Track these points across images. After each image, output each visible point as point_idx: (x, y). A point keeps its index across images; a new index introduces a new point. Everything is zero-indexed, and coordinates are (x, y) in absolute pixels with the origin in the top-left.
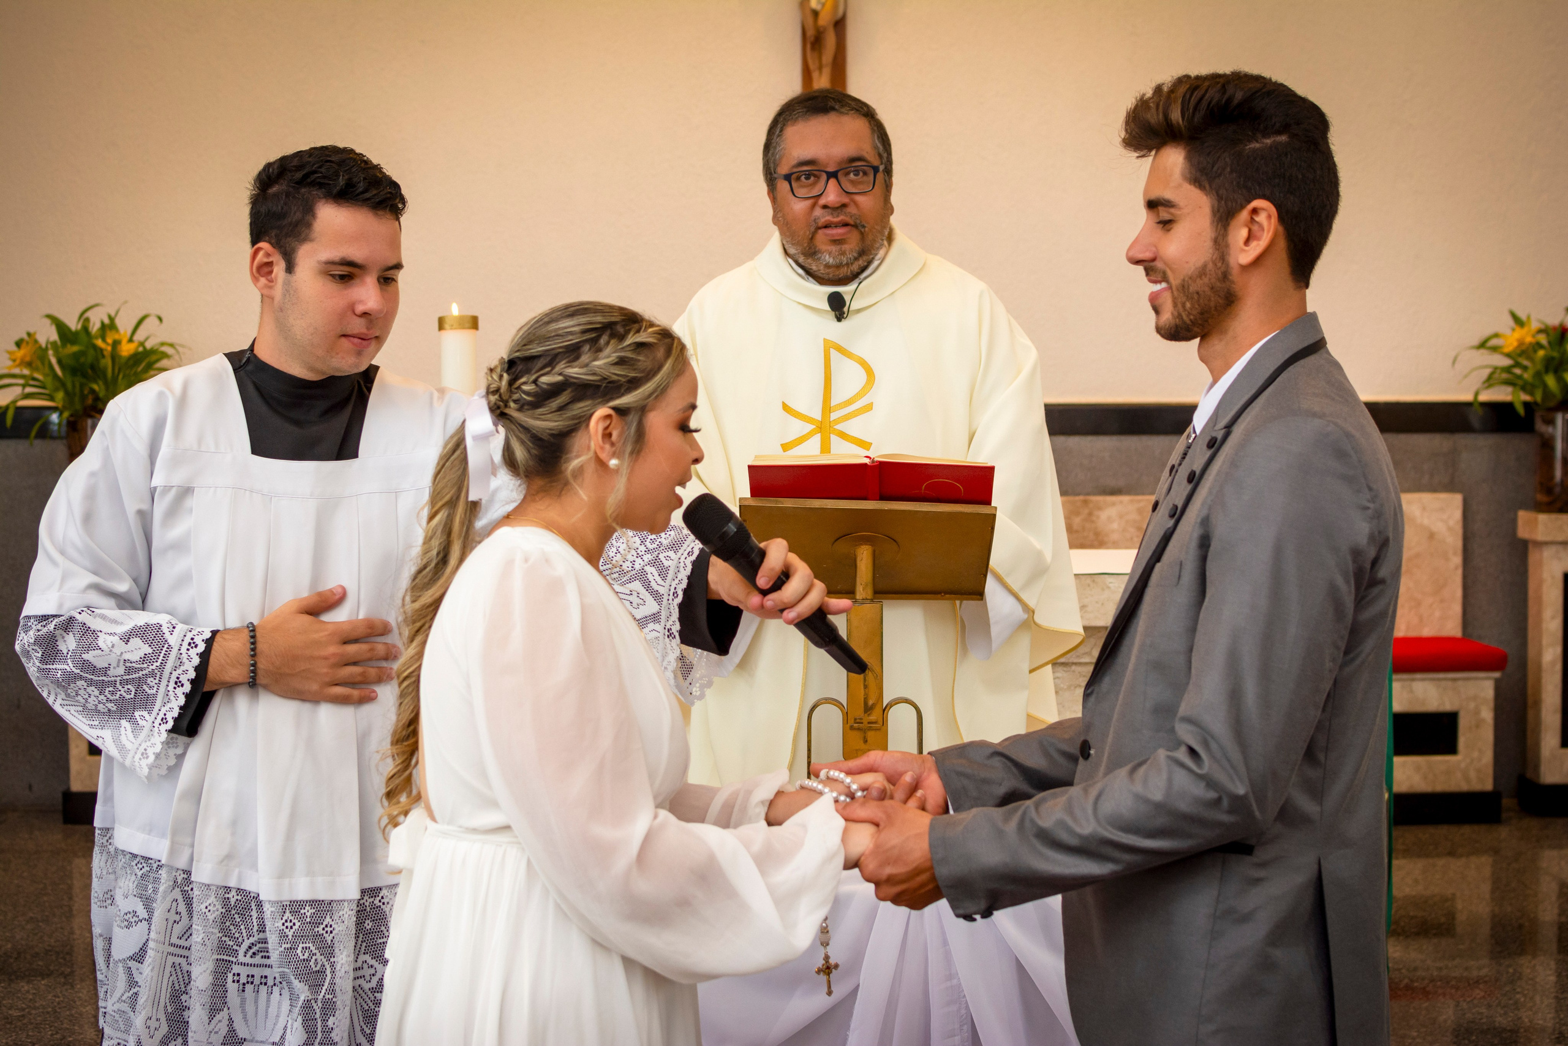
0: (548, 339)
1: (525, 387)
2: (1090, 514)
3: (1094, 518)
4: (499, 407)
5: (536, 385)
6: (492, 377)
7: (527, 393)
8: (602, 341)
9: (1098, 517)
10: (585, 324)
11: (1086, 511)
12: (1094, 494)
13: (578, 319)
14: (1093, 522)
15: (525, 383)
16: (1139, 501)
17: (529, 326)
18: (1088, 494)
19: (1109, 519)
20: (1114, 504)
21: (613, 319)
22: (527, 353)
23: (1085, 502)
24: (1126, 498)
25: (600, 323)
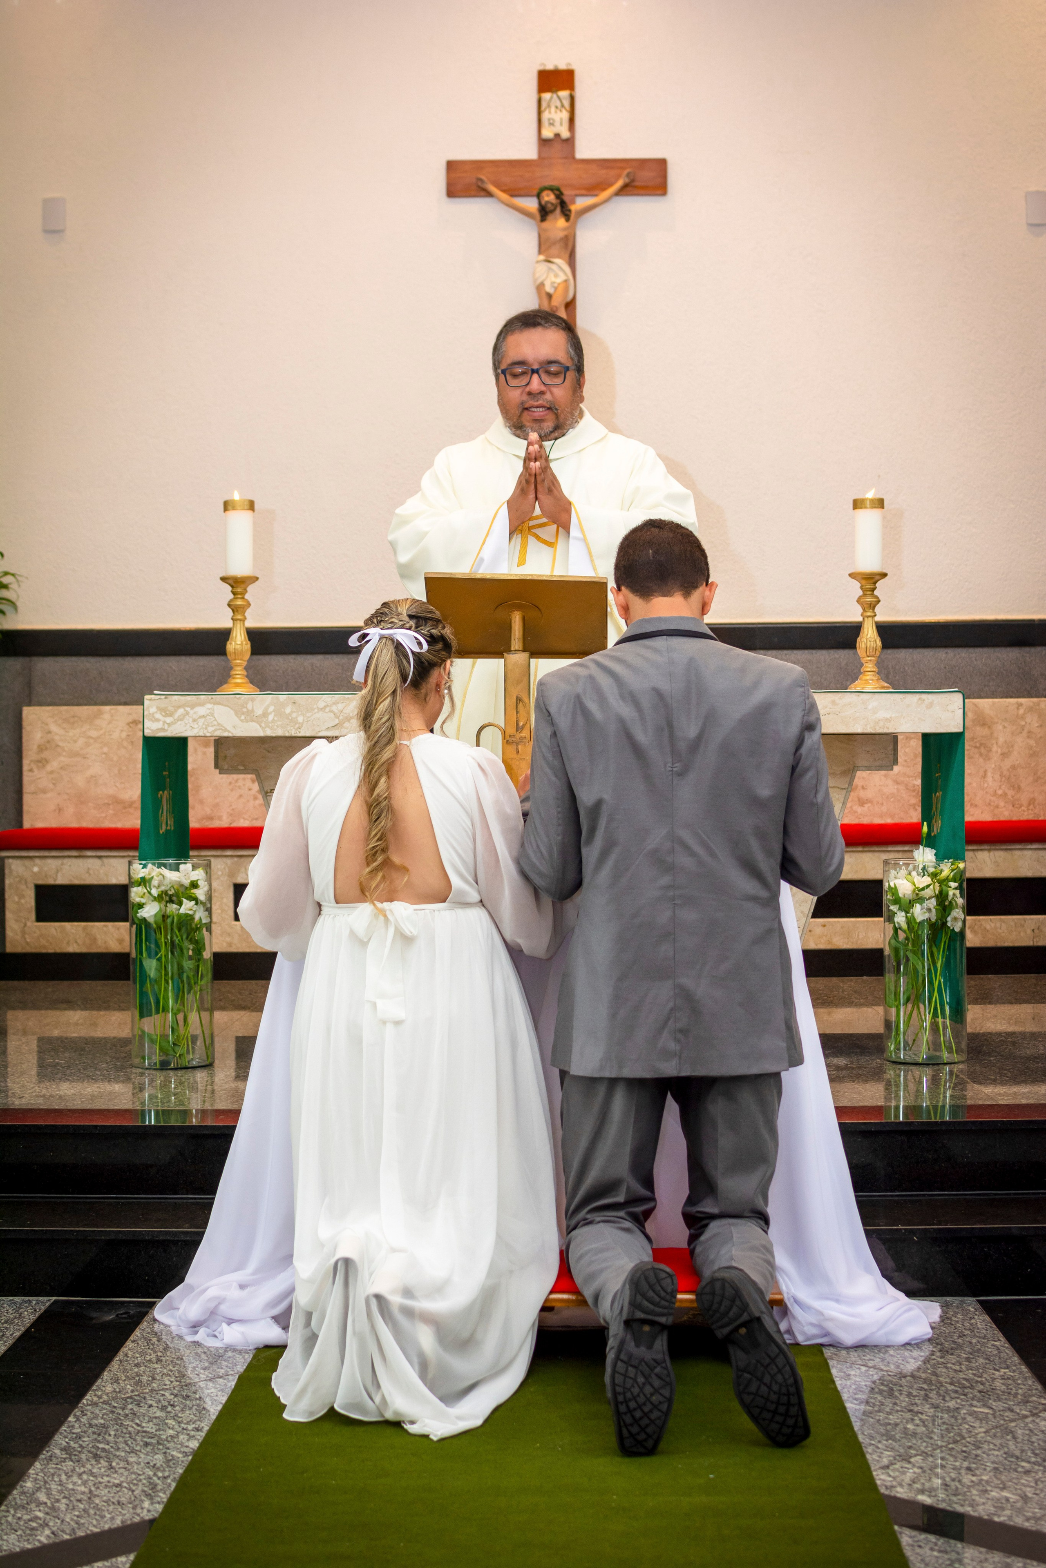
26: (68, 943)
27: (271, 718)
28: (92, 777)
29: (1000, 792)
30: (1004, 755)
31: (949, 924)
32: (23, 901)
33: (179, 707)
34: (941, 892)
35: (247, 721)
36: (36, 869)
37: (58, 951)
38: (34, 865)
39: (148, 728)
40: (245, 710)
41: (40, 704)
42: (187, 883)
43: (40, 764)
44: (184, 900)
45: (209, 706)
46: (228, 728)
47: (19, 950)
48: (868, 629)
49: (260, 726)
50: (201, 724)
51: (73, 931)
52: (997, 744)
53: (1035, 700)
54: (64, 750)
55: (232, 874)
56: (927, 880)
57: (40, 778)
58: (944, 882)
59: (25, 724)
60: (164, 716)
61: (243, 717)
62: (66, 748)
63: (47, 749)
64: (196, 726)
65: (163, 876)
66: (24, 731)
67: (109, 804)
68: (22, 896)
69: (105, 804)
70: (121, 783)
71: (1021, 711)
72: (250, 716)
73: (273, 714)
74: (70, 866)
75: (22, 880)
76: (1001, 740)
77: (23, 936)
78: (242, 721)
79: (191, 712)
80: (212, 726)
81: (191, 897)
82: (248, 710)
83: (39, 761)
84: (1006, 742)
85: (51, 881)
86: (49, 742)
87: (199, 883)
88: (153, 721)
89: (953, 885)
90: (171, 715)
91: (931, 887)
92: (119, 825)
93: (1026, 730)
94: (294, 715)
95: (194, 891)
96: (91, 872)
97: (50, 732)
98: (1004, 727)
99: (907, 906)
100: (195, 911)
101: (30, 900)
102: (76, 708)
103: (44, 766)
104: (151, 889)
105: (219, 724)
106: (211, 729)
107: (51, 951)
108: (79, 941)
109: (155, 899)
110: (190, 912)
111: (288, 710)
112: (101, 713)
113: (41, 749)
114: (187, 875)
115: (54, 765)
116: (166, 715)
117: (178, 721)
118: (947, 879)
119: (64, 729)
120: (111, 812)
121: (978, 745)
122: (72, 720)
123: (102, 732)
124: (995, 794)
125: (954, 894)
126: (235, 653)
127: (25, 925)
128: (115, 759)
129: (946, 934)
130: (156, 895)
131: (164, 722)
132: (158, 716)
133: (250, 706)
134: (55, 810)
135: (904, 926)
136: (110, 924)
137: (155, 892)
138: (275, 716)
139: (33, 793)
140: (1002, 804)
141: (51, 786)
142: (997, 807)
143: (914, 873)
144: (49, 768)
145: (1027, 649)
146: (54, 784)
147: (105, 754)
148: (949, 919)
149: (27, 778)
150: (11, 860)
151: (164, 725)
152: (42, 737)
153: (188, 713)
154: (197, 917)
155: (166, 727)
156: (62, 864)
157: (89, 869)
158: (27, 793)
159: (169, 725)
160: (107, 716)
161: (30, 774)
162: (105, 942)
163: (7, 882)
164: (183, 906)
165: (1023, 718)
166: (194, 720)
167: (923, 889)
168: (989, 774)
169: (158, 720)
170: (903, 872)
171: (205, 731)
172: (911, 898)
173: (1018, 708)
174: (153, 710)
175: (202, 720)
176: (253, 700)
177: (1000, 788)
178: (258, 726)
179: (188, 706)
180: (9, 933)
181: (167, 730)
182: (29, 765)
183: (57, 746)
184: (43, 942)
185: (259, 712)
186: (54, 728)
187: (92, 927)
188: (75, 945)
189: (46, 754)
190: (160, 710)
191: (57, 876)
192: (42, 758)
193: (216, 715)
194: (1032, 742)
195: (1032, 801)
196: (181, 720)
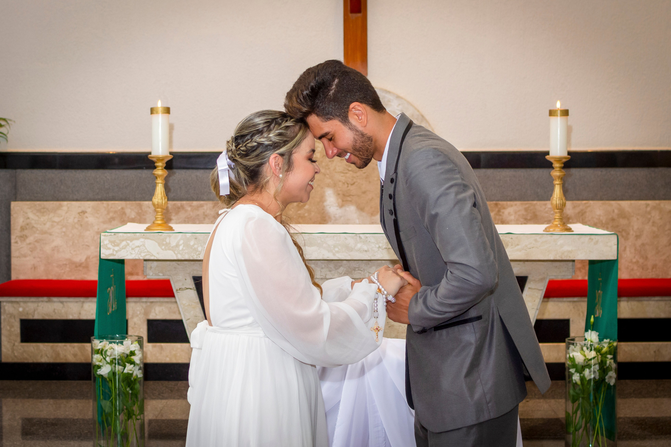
0: (249, 127)
1: (242, 149)
2: (499, 211)
3: (501, 213)
4: (232, 157)
5: (246, 147)
6: (228, 145)
7: (243, 151)
8: (272, 126)
9: (503, 213)
10: (264, 120)
11: (497, 210)
12: (502, 200)
13: (261, 118)
14: (500, 215)
15: (241, 147)
16: (526, 204)
17: (242, 122)
18: (498, 200)
19: (509, 213)
20: (512, 206)
21: (276, 117)
22: (242, 134)
23: (496, 205)
24: (518, 203)
25: (270, 119)
26: (42, 356)
27: (181, 248)
28: (55, 247)
29: (634, 260)
30: (638, 237)
31: (607, 381)
32: (13, 330)
33: (123, 241)
34: (602, 361)
35: (166, 250)
36: (21, 309)
37: (35, 361)
38: (20, 307)
39: (103, 253)
40: (164, 243)
41: (22, 200)
42: (128, 352)
43: (22, 239)
44: (127, 364)
45: (142, 240)
46: (154, 254)
47: (10, 360)
48: (557, 189)
49: (175, 253)
50: (137, 251)
51: (45, 349)
52: (633, 229)
53: (657, 202)
54: (37, 230)
55: (146, 313)
56: (593, 354)
57: (22, 248)
58: (604, 355)
59: (12, 212)
60: (113, 246)
61: (163, 247)
62: (39, 229)
63: (26, 229)
64: (134, 252)
65: (114, 349)
66: (12, 217)
67: (66, 265)
68: (12, 326)
69: (63, 264)
70: (74, 251)
71: (649, 209)
72: (168, 246)
73: (183, 245)
74: (43, 307)
75: (12, 315)
76: (636, 227)
77: (13, 352)
78: (163, 249)
79: (131, 244)
80: (144, 253)
81: (130, 361)
82: (167, 243)
83: (21, 237)
84: (638, 229)
85: (31, 317)
86: (28, 224)
87: (136, 352)
88: (106, 249)
89: (609, 356)
90: (118, 245)
91: (596, 358)
92: (73, 278)
93: (651, 221)
94: (196, 246)
95: (133, 357)
96: (56, 311)
97: (28, 218)
98: (638, 219)
99: (581, 369)
100: (133, 371)
101: (17, 329)
102: (45, 203)
103: (24, 240)
104: (106, 357)
105: (148, 251)
106: (143, 254)
107: (30, 361)
108: (48, 355)
109: (108, 363)
110: (131, 372)
111: (192, 243)
112: (61, 206)
113: (23, 229)
114: (128, 347)
115: (31, 239)
116: (115, 246)
117: (122, 249)
118: (606, 353)
119: (38, 216)
120: (68, 269)
121: (621, 230)
122: (42, 210)
123: (62, 218)
124: (631, 262)
125: (610, 362)
126: (158, 204)
127: (14, 345)
128: (71, 235)
129: (605, 386)
130: (109, 361)
131: (114, 250)
132: (110, 246)
133: (168, 240)
134: (31, 269)
135: (579, 382)
136: (68, 345)
137: (108, 359)
138: (184, 246)
139: (18, 257)
140: (635, 268)
141: (30, 253)
142: (632, 270)
143: (585, 348)
144: (28, 241)
145: (653, 169)
146: (31, 251)
147: (64, 232)
148: (607, 377)
149: (14, 247)
150: (5, 304)
151: (113, 252)
152: (23, 222)
153: (128, 245)
154: (134, 374)
155: (115, 253)
156: (38, 306)
157: (55, 309)
158: (15, 257)
159: (117, 252)
160: (65, 208)
161: (16, 245)
162: (65, 356)
163: (3, 317)
164: (126, 368)
165: (649, 213)
166: (133, 249)
167: (591, 360)
168: (628, 249)
169: (109, 249)
170: (578, 347)
171: (140, 256)
172: (583, 365)
173: (646, 207)
174: (106, 242)
175: (138, 249)
176: (170, 237)
177: (634, 257)
178: (173, 253)
179: (128, 240)
180: (4, 349)
181: (115, 255)
182: (16, 239)
183: (33, 227)
184: (25, 355)
185: (173, 244)
186: (31, 215)
187: (57, 346)
188: (46, 358)
189: (26, 232)
190: (111, 242)
191: (34, 314)
192: (24, 235)
193: (146, 246)
194: (655, 229)
195: (654, 266)
196: (124, 248)
